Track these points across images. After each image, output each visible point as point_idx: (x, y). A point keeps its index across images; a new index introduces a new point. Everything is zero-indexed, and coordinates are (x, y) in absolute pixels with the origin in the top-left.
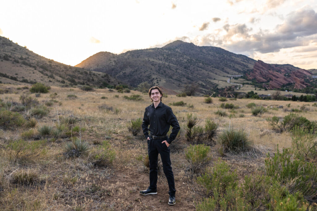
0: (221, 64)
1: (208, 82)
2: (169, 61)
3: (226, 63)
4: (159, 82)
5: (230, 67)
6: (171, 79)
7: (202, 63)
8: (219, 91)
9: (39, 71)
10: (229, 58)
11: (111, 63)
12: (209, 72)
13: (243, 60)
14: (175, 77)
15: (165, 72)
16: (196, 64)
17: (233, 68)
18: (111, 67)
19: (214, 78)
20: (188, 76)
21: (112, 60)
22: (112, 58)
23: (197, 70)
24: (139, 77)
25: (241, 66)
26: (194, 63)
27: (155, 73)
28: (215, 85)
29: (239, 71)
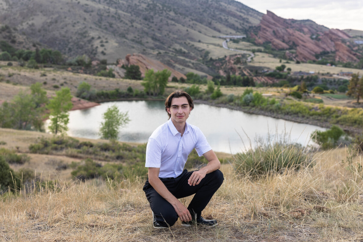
0: (205, 14)
1: (191, 47)
2: (114, 5)
3: (212, 13)
4: (105, 44)
5: (220, 21)
6: (125, 40)
7: (174, 11)
8: (214, 63)
10: (216, 5)
12: (189, 29)
13: (239, 9)
14: (131, 36)
15: (111, 25)
16: (164, 13)
17: (227, 23)
19: (198, 40)
20: (154, 35)
23: (168, 24)
24: (63, 33)
25: (238, 19)
26: (160, 12)
27: (93, 26)
28: (204, 52)
29: (237, 29)
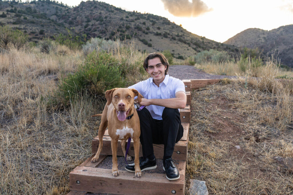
9: (193, 48)
11: (260, 40)
18: (259, 44)
21: (262, 36)
22: (261, 34)
